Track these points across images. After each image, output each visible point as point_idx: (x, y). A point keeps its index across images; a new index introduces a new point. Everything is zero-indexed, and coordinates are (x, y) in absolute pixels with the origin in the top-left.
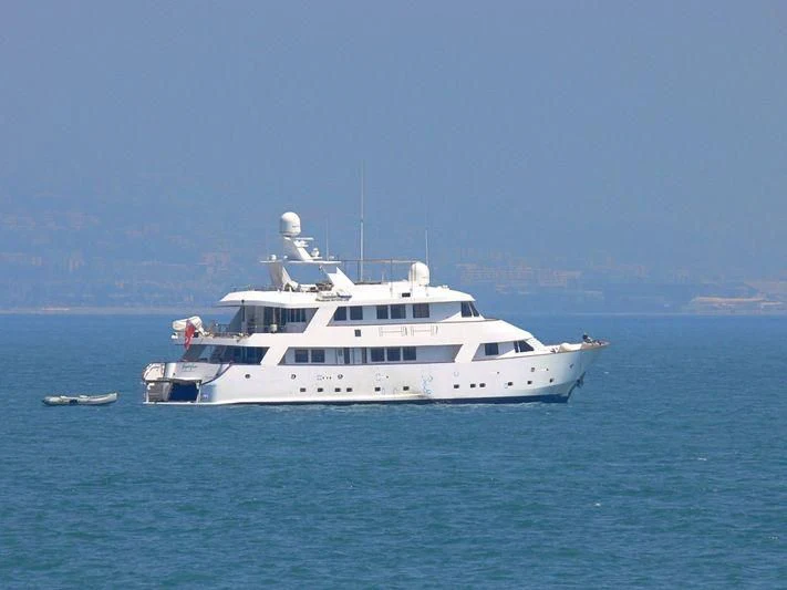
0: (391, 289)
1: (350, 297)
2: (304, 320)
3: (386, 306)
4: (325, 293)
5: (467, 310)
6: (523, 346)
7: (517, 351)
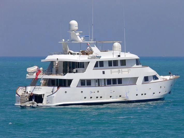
0: (113, 54)
1: (101, 57)
2: (83, 67)
3: (111, 61)
4: (91, 55)
5: (138, 62)
6: (155, 78)
7: (154, 80)
